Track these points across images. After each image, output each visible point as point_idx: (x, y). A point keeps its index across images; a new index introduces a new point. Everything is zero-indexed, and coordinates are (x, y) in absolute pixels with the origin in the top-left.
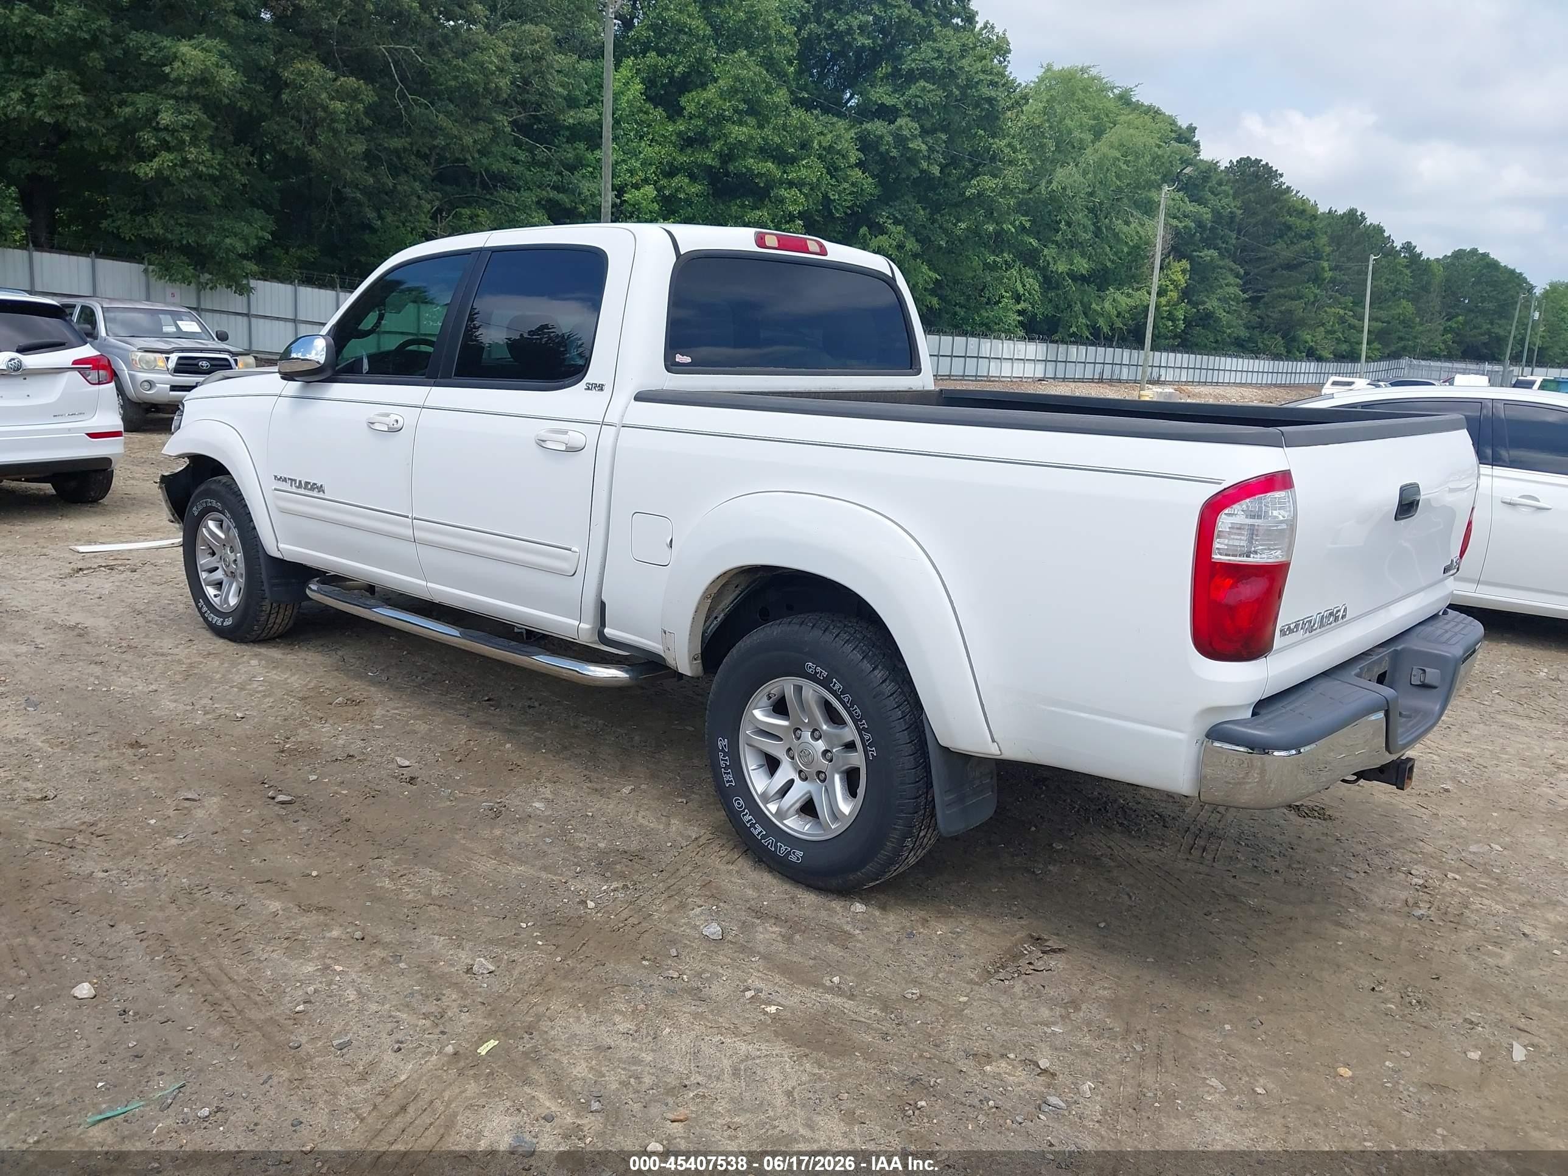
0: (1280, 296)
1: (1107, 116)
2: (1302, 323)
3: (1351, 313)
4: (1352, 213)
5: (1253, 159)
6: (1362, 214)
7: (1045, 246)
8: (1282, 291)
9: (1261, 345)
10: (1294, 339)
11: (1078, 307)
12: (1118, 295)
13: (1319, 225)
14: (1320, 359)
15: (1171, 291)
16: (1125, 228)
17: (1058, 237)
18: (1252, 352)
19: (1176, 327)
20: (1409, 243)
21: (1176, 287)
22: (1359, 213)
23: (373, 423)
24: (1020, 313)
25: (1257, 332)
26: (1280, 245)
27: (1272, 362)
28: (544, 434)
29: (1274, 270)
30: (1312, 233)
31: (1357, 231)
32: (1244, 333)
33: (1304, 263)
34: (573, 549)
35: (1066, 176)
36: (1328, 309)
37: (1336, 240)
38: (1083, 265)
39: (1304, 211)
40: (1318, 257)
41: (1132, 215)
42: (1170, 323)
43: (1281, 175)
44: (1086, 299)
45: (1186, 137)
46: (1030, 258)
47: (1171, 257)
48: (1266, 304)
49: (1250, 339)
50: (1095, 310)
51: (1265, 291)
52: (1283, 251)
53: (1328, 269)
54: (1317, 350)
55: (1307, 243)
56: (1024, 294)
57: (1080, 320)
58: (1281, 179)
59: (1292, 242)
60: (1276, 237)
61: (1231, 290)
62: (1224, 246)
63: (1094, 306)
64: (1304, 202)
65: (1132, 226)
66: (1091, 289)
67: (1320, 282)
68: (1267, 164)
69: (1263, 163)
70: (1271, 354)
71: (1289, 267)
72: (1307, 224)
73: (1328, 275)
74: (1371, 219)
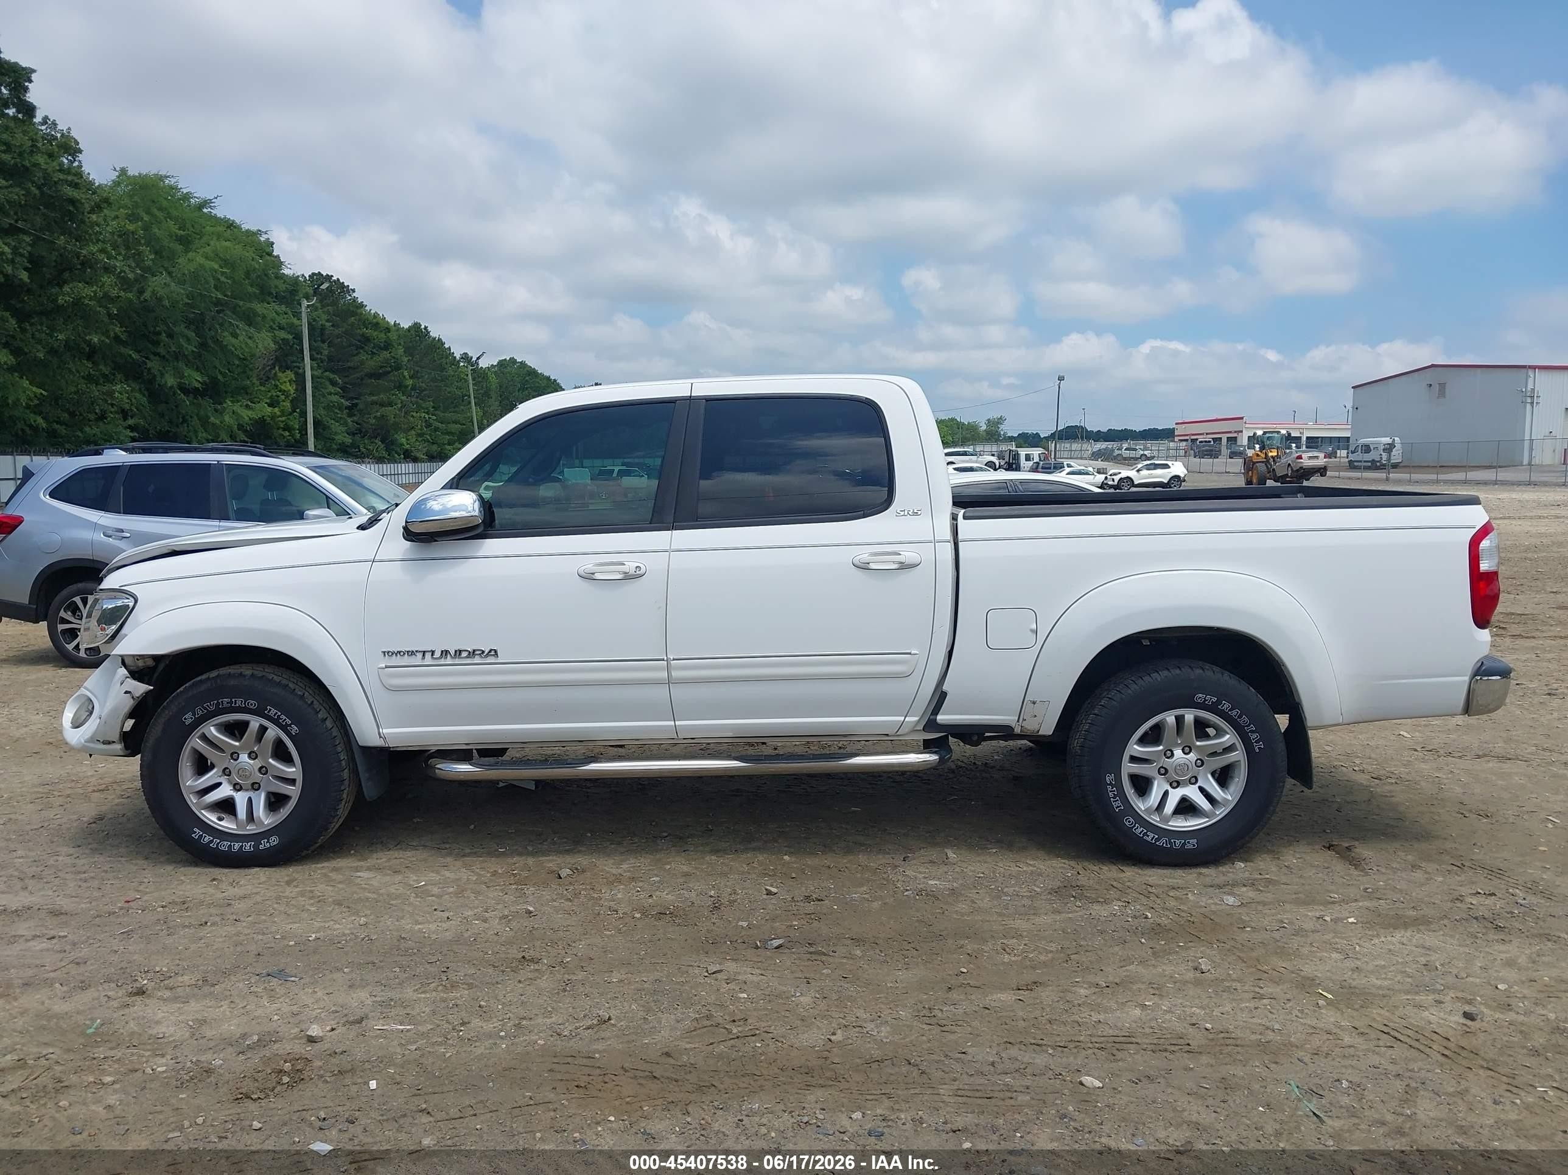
0: (374, 403)
1: (193, 226)
2: (397, 427)
3: (435, 418)
4: (417, 326)
5: (324, 274)
6: (426, 328)
7: (147, 358)
8: (375, 398)
9: (363, 450)
10: (393, 442)
11: (195, 422)
12: (237, 408)
13: (393, 336)
14: (415, 460)
15: (284, 401)
16: (234, 341)
17: (162, 351)
18: (356, 457)
19: (292, 435)
20: (466, 354)
21: (287, 397)
22: (423, 327)
23: (593, 574)
24: (132, 428)
25: (358, 438)
26: (363, 356)
27: (376, 466)
28: (865, 557)
29: (362, 379)
30: (389, 344)
31: (424, 343)
32: (348, 440)
33: (389, 372)
34: (913, 652)
35: (159, 284)
36: (414, 414)
37: (409, 351)
38: (195, 378)
39: (376, 323)
40: (398, 368)
41: (237, 326)
42: (287, 433)
43: (354, 291)
44: (202, 413)
45: (265, 250)
46: (133, 372)
47: (277, 368)
48: (360, 411)
49: (353, 445)
50: (213, 424)
51: (356, 399)
52: (369, 362)
53: (408, 377)
54: (412, 452)
55: (385, 354)
56: (131, 410)
57: (200, 435)
58: (354, 294)
59: (373, 353)
60: (358, 348)
61: (335, 398)
62: (319, 356)
63: (212, 419)
64: (376, 315)
65: (241, 338)
66: (206, 403)
67: (403, 389)
68: (338, 279)
69: (335, 278)
70: (374, 457)
71: (374, 375)
72: (383, 335)
73: (410, 382)
74: (434, 333)
